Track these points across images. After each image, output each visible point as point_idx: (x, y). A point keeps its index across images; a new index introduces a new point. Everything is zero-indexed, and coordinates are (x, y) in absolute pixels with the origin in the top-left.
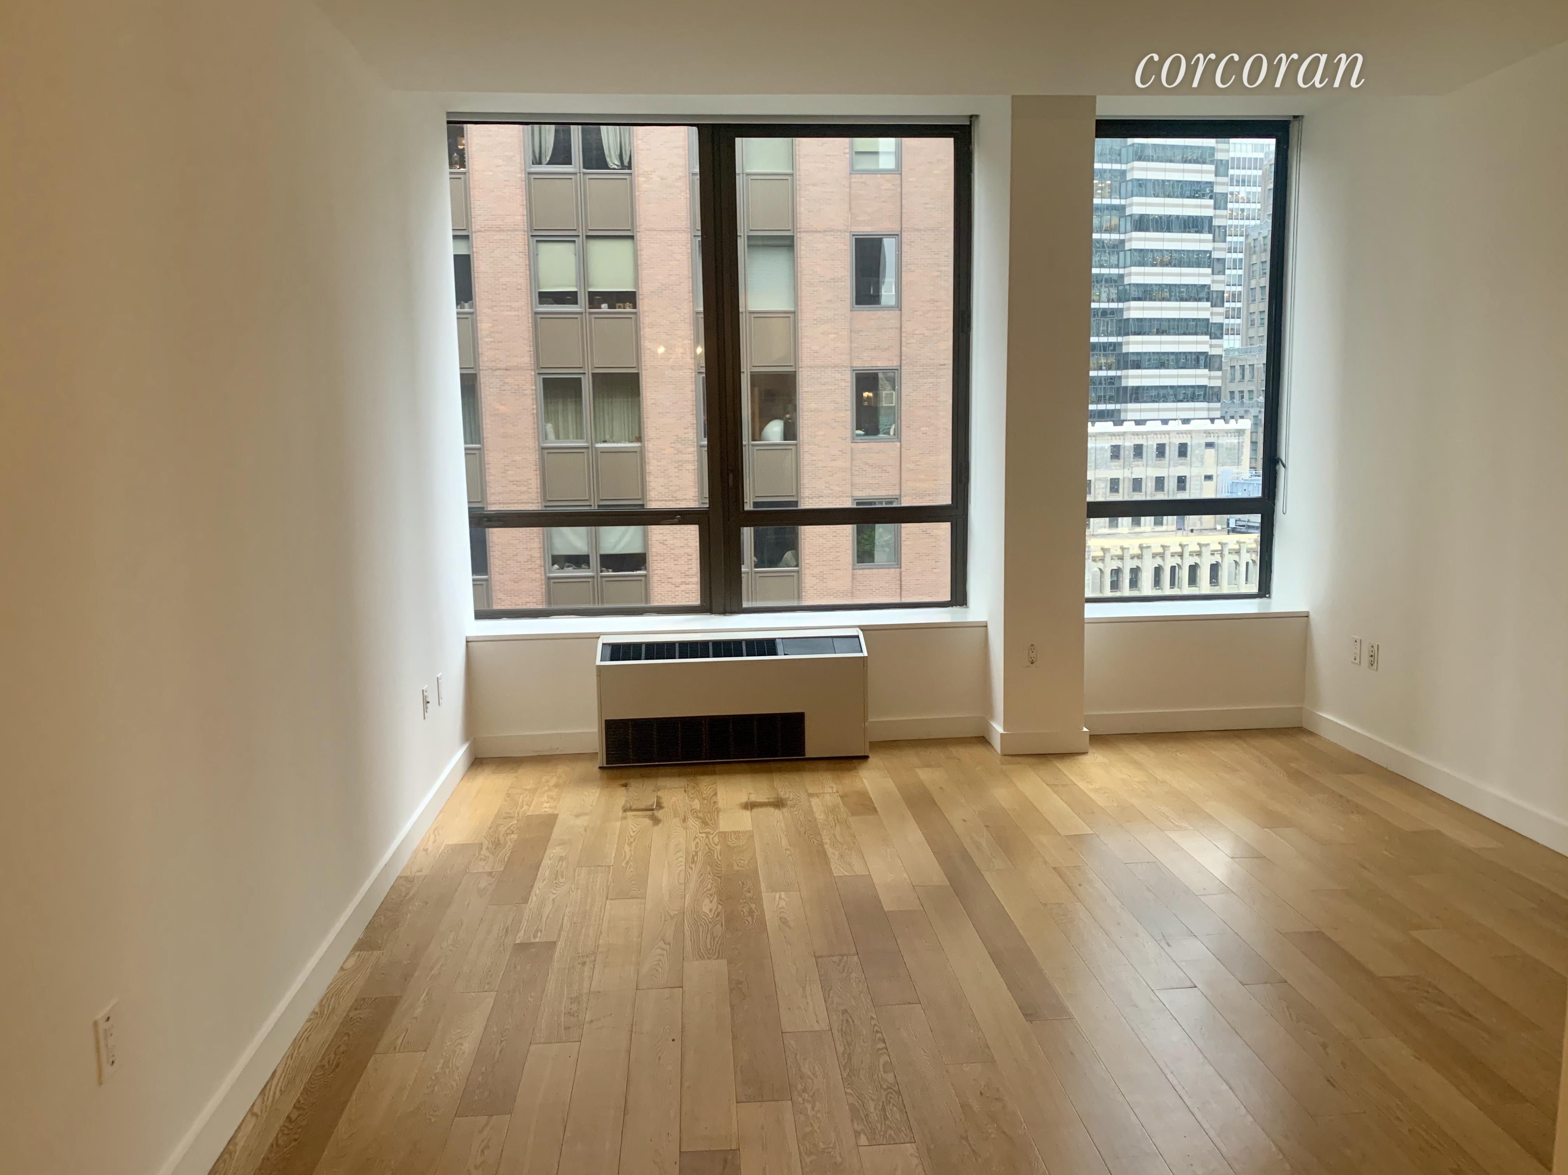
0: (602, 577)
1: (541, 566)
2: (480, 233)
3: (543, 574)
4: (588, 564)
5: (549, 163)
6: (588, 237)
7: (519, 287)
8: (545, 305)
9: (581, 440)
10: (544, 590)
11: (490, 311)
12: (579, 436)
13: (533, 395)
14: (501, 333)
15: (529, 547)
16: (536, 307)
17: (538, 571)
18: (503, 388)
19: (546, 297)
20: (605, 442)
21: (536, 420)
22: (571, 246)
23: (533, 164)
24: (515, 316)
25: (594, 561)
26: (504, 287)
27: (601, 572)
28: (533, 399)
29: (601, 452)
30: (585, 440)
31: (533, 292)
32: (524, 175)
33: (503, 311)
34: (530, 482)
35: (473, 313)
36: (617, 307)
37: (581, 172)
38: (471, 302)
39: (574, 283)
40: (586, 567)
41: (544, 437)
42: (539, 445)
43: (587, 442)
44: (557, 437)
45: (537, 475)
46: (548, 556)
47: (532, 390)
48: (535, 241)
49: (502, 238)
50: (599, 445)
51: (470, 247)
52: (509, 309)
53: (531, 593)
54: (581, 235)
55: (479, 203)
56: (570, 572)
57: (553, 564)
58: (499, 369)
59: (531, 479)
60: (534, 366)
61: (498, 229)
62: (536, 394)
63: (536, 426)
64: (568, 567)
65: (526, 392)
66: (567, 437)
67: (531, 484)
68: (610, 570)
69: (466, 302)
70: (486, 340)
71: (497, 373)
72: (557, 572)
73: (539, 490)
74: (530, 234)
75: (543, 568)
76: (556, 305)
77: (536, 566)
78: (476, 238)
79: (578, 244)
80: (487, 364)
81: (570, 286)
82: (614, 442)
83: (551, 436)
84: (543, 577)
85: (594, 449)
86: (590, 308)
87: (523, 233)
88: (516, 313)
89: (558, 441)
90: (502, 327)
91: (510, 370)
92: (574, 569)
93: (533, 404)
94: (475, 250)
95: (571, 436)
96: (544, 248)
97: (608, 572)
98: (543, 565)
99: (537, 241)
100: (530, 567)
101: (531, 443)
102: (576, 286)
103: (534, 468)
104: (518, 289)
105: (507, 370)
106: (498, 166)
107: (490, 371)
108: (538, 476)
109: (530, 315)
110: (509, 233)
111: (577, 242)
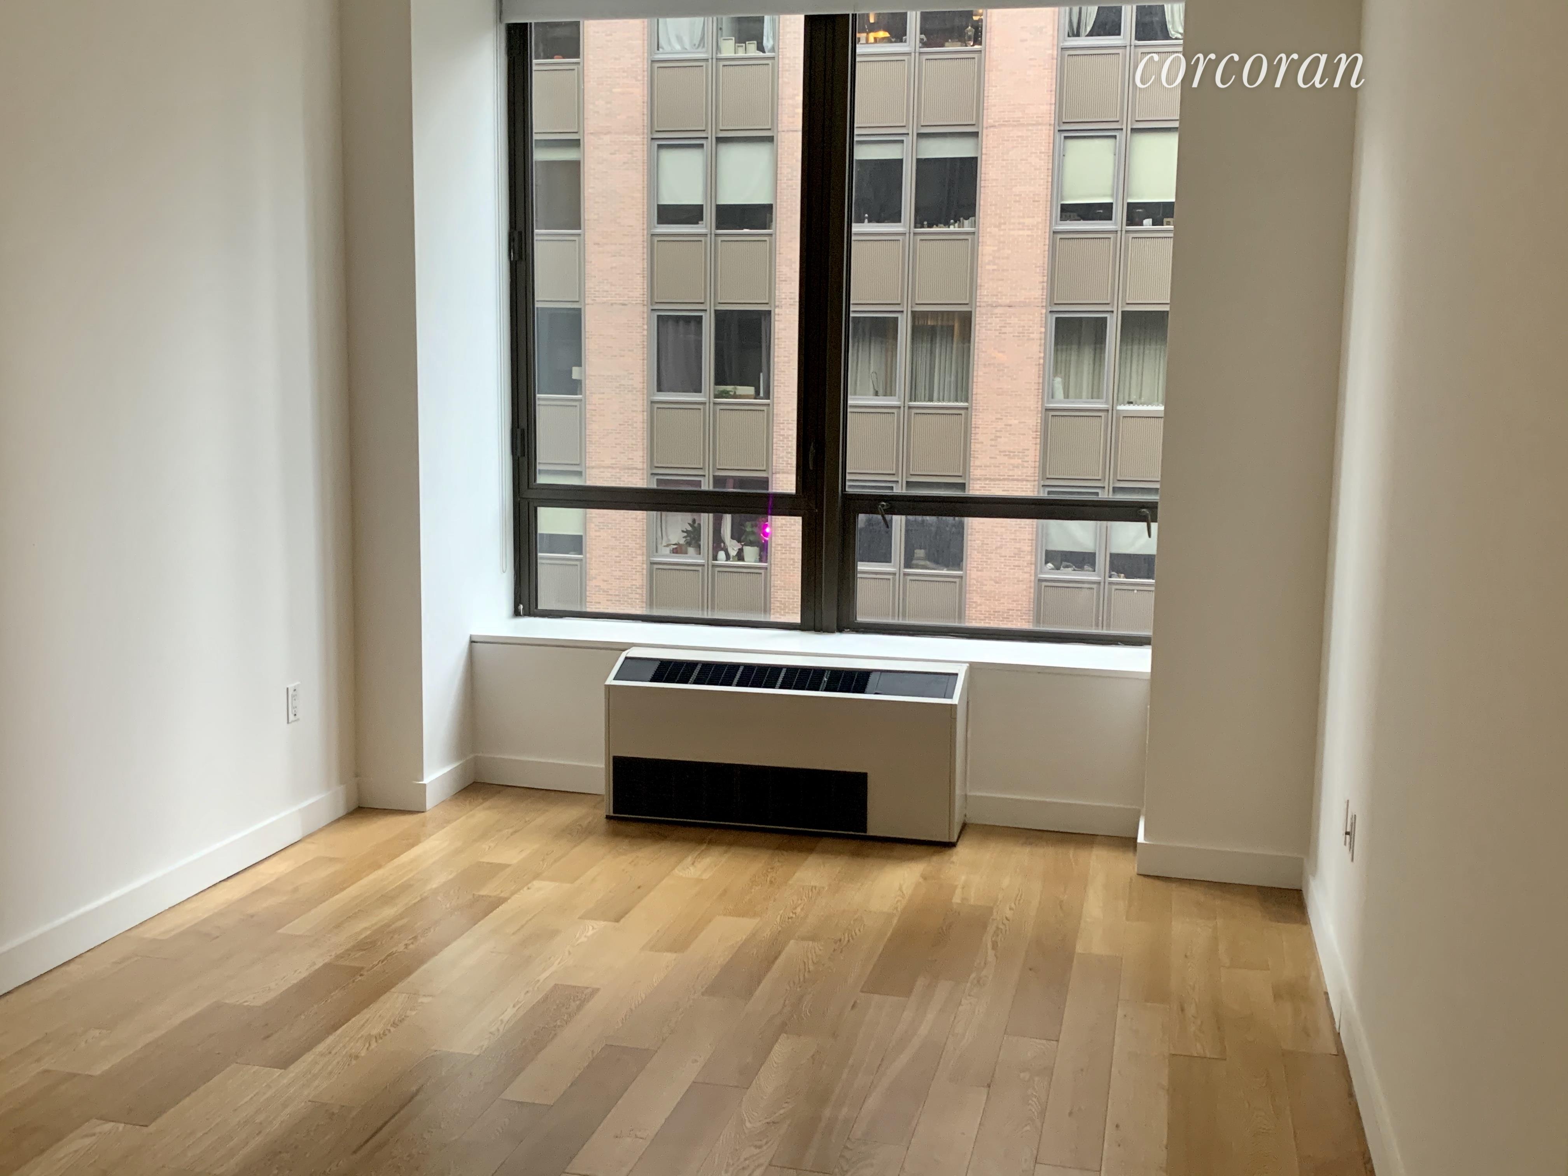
0: (1110, 583)
1: (1031, 564)
2: (992, 129)
3: (1033, 574)
4: (1093, 564)
5: (1091, 34)
6: (1134, 130)
7: (1037, 199)
8: (1068, 222)
9: (1098, 400)
10: (1032, 595)
11: (997, 229)
12: (1095, 394)
13: (1041, 339)
14: (1008, 258)
15: (1018, 538)
16: (1056, 224)
17: (1026, 570)
18: (1004, 330)
19: (1070, 212)
20: (1130, 403)
21: (1041, 372)
22: (1109, 143)
23: (1069, 36)
24: (1028, 236)
25: (1102, 562)
26: (1018, 198)
27: (1110, 577)
28: (1040, 345)
29: (1123, 417)
30: (1104, 400)
31: (1055, 203)
32: (1055, 52)
33: (1013, 229)
34: (1027, 453)
35: (974, 233)
36: (1165, 223)
37: (1132, 44)
38: (973, 218)
39: (1109, 192)
40: (1091, 569)
41: (1050, 394)
42: (1042, 404)
43: (1107, 402)
44: (1067, 396)
45: (1036, 444)
46: (1041, 553)
47: (1041, 333)
48: (1063, 138)
49: (1020, 134)
50: (1120, 408)
51: (978, 147)
52: (1021, 226)
53: (1015, 598)
54: (1124, 127)
55: (994, 89)
56: (1068, 574)
57: (1046, 563)
58: (1001, 306)
59: (1028, 450)
60: (1046, 302)
61: (1015, 123)
62: (1045, 339)
63: (1041, 381)
64: (1067, 567)
65: (1032, 336)
66: (1079, 396)
67: (1027, 456)
68: (1122, 575)
69: (967, 219)
70: (988, 267)
71: (998, 311)
72: (1049, 573)
73: (1037, 464)
74: (1057, 128)
75: (1033, 567)
76: (1082, 222)
77: (1025, 564)
78: (987, 136)
79: (1120, 140)
80: (985, 299)
81: (1105, 196)
82: (1143, 404)
83: (1059, 393)
84: (1033, 578)
85: (1114, 412)
86: (1128, 225)
87: (1048, 127)
88: (1029, 233)
89: (1066, 400)
90: (1010, 252)
91: (1015, 306)
92: (1074, 570)
93: (1040, 352)
94: (984, 151)
95: (1084, 394)
96: (1074, 146)
97: (1119, 577)
98: (1033, 562)
99: (1066, 138)
100: (1017, 563)
101: (1033, 403)
102: (1112, 196)
103: (1034, 435)
104: (1034, 201)
105: (1009, 306)
106: (1023, 41)
107: (989, 308)
108: (1038, 446)
109: (1047, 234)
110: (1030, 128)
111: (1118, 138)
